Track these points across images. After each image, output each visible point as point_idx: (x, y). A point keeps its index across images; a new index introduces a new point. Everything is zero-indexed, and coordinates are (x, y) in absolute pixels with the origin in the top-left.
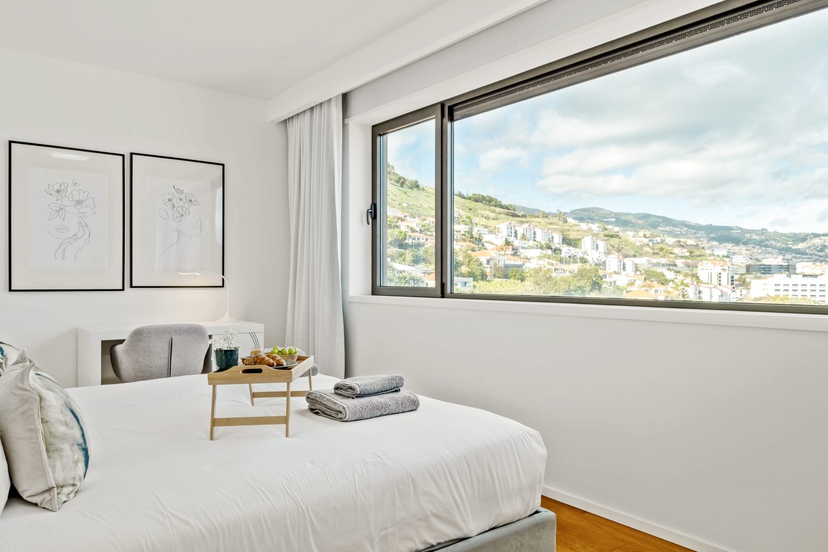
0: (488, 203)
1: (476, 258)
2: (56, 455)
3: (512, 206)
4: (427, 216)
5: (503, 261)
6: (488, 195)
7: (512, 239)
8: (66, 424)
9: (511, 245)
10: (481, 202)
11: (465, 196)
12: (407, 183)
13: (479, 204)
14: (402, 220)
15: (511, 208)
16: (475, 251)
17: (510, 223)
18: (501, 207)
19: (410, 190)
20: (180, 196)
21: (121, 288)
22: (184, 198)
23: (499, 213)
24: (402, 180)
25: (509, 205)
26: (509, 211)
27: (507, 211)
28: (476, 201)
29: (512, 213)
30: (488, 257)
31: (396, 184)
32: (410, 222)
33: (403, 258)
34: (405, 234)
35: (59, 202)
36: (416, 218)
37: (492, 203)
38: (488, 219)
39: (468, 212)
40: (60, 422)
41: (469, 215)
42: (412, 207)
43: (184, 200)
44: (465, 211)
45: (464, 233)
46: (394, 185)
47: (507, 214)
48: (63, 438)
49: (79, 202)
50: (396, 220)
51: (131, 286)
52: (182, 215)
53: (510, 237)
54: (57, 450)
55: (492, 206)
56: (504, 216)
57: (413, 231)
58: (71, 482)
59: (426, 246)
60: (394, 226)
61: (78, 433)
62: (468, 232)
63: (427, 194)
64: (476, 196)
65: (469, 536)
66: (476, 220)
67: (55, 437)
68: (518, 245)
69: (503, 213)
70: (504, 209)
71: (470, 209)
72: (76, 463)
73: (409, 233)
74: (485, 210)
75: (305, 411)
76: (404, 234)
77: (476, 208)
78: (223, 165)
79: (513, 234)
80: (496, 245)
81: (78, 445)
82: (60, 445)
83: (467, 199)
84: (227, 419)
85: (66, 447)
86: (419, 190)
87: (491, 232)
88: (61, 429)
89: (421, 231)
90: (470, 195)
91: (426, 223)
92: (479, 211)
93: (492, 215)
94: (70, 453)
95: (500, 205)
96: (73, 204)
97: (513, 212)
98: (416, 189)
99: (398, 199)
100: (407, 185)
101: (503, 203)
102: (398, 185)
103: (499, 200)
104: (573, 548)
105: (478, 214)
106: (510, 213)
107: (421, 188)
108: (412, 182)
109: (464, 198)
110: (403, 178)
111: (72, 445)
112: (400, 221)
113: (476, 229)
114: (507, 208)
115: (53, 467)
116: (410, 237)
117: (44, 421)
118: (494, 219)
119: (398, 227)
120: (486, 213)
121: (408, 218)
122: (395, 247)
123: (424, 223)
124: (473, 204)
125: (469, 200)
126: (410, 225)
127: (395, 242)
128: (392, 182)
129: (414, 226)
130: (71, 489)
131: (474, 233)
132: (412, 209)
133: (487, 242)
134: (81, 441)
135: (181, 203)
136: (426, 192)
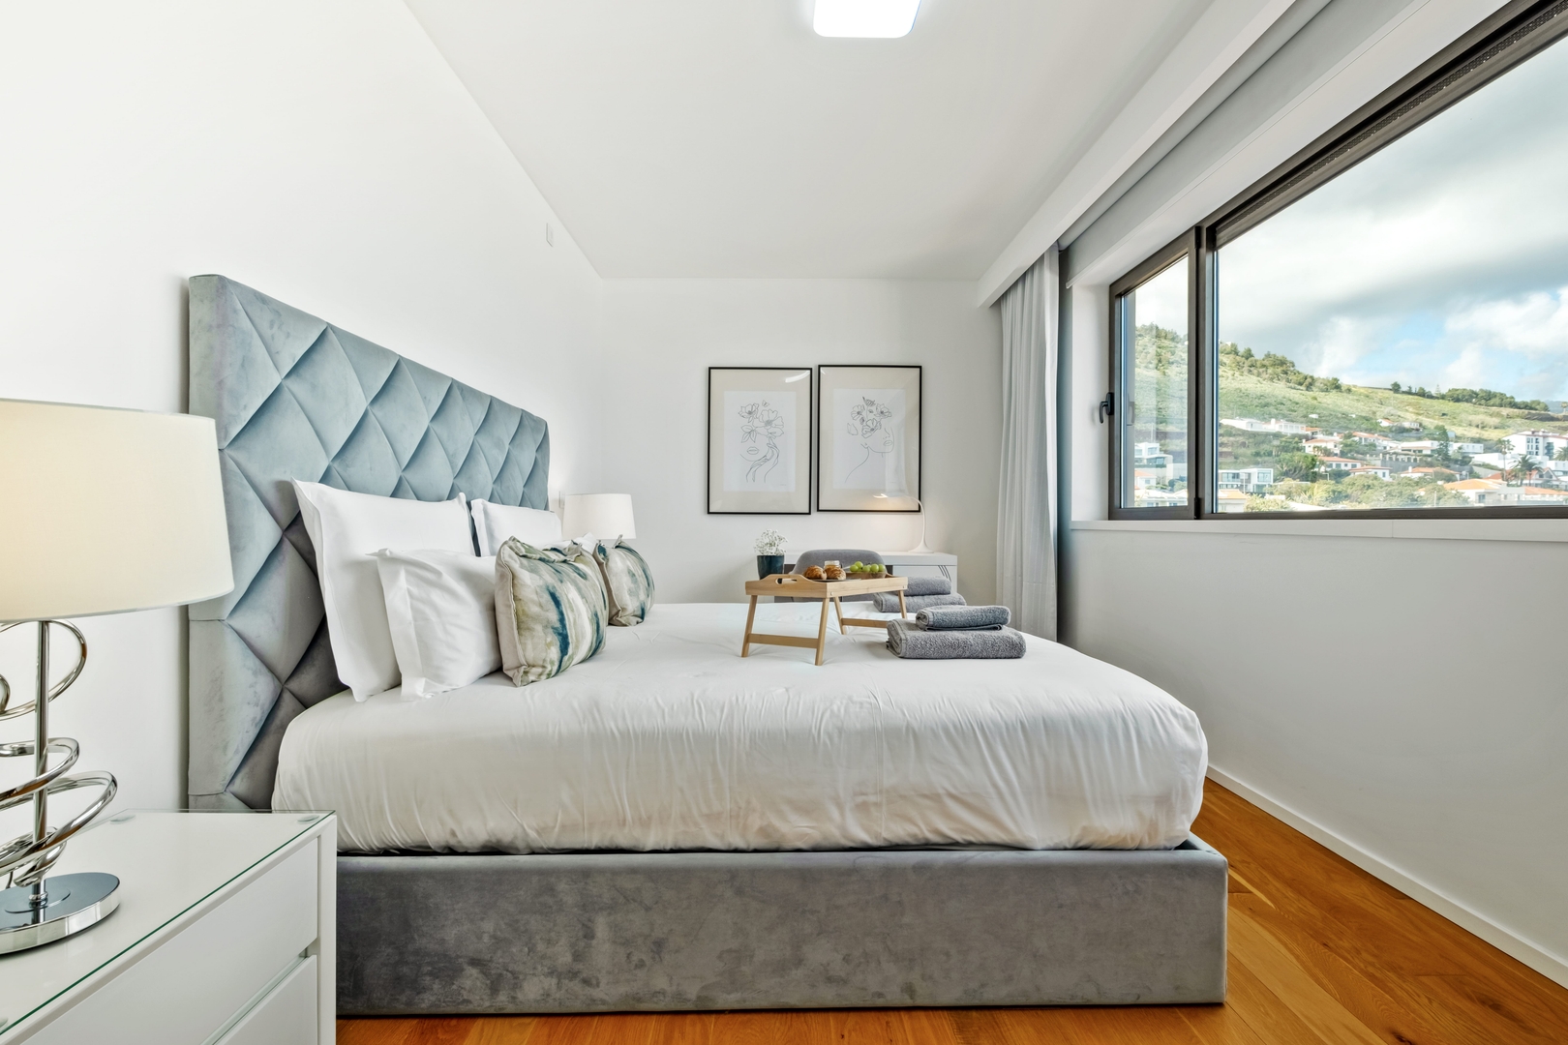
0: (1483, 402)
1: (1454, 492)
2: (527, 634)
3: (1539, 403)
4: (1355, 430)
5: (1516, 496)
6: (1484, 388)
7: (1539, 459)
8: (541, 606)
9: (1537, 469)
10: (1467, 401)
11: (1434, 392)
12: (1317, 384)
13: (1464, 405)
14: (1307, 439)
15: (1537, 407)
16: (1453, 481)
17: (1533, 432)
18: (1514, 405)
19: (1323, 393)
20: (870, 408)
21: (807, 511)
22: (874, 410)
23: (1509, 417)
24: (1309, 380)
25: (1533, 402)
26: (1533, 412)
27: (1527, 411)
28: (1457, 400)
29: (1539, 414)
30: (1482, 491)
31: (1299, 387)
32: (1322, 441)
33: (1308, 494)
34: (1313, 460)
35: (750, 424)
36: (1335, 434)
37: (1492, 402)
38: (1483, 427)
39: (1439, 419)
40: (533, 601)
41: (1441, 424)
42: (1328, 418)
43: (875, 412)
44: (1433, 418)
45: (1429, 452)
46: (1295, 388)
47: (1528, 418)
48: (536, 618)
49: (769, 423)
50: (1296, 439)
51: (818, 510)
52: (872, 430)
53: (1534, 456)
54: (529, 629)
55: (1493, 405)
56: (1519, 421)
57: (1327, 453)
58: (541, 663)
59: (1352, 475)
60: (1294, 448)
61: (554, 616)
62: (1439, 452)
63: (1355, 397)
64: (1458, 392)
65: (1028, 845)
66: (1453, 430)
67: (527, 616)
68: (1553, 469)
69: (1518, 416)
70: (1520, 408)
71: (1444, 415)
72: (549, 645)
73: (1321, 457)
74: (1476, 413)
75: (881, 644)
76: (1310, 459)
77: (1457, 411)
78: (920, 367)
79: (1542, 450)
80: (1500, 470)
81: (553, 628)
82: (532, 625)
83: (1437, 398)
84: (761, 635)
85: (539, 628)
86: (1341, 391)
87: (1490, 449)
88: (534, 609)
89: (1343, 454)
90: (1444, 391)
91: (1353, 441)
92: (1463, 416)
93: (1495, 421)
94: (541, 634)
95: (1510, 403)
96: (763, 424)
97: (1543, 412)
98: (1334, 391)
99: (1302, 409)
100: (1319, 387)
101: (1518, 400)
102: (1301, 388)
103: (1508, 396)
104: (1331, 944)
105: (1461, 421)
106: (1534, 415)
107: (1343, 389)
108: (1329, 381)
109: (1431, 397)
110: (1312, 377)
111: (546, 627)
112: (1304, 441)
113: (1453, 448)
114: (1526, 406)
115: (524, 645)
116: (1322, 463)
117: (515, 598)
118: (1496, 428)
119: (1299, 449)
120: (1478, 418)
121: (1320, 436)
122: (1294, 479)
123: (1349, 441)
124: (1448, 406)
125: (1441, 400)
126: (1323, 445)
127: (1295, 471)
128: (1291, 385)
129: (1330, 446)
130: (540, 670)
131: (1450, 453)
132: (1327, 421)
133: (1479, 465)
134: (558, 625)
135: (871, 416)
136: (1353, 395)
